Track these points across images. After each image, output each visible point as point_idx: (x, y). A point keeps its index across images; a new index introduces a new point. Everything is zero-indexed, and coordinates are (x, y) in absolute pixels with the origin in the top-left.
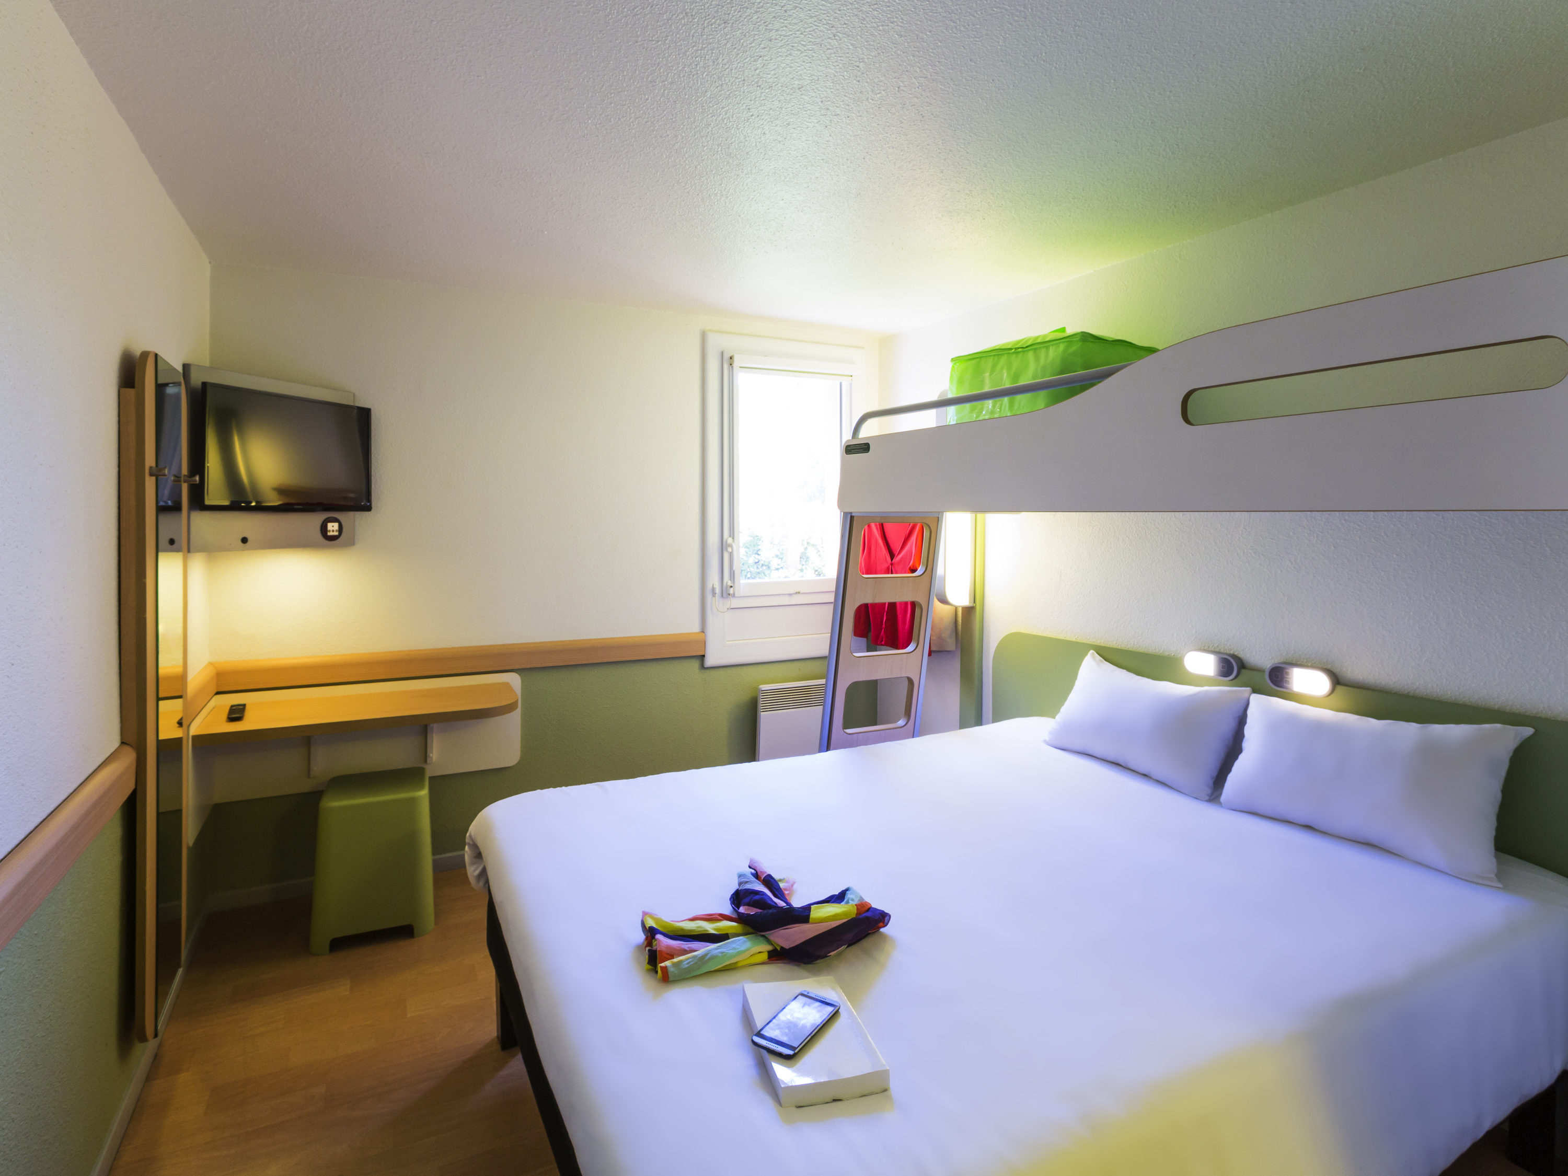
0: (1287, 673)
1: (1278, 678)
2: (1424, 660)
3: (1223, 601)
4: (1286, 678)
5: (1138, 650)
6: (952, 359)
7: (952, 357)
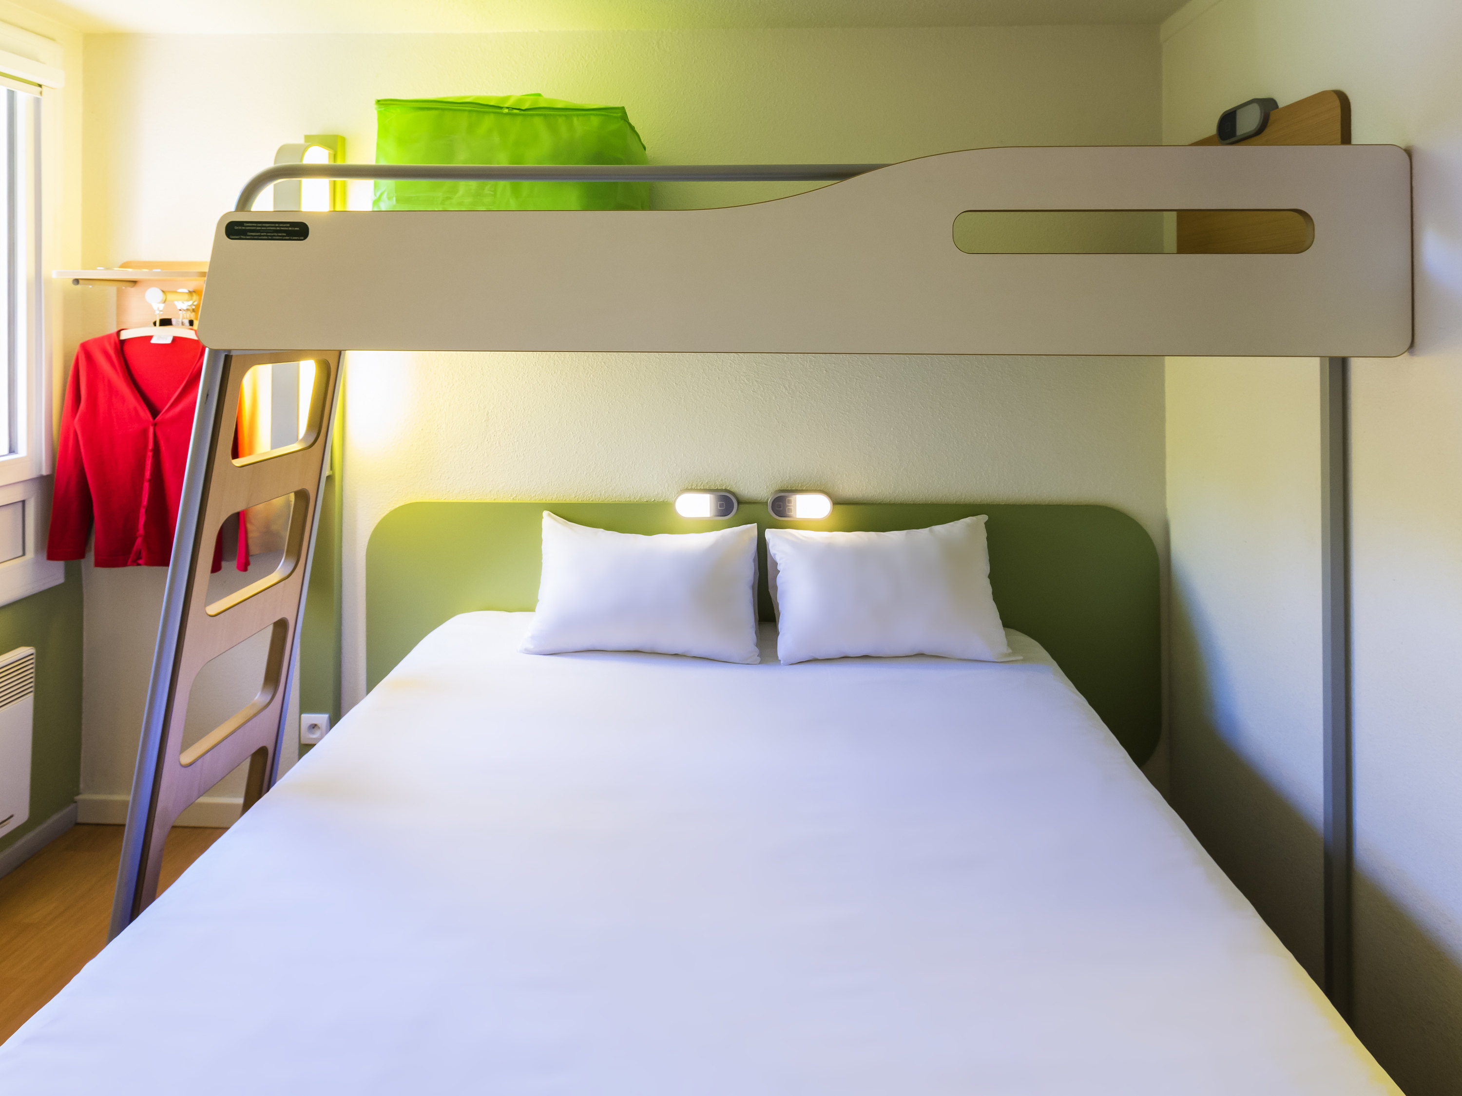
0: (789, 502)
1: (780, 507)
2: (902, 470)
3: (713, 433)
4: (789, 506)
5: (606, 502)
6: (379, 101)
7: (379, 99)
